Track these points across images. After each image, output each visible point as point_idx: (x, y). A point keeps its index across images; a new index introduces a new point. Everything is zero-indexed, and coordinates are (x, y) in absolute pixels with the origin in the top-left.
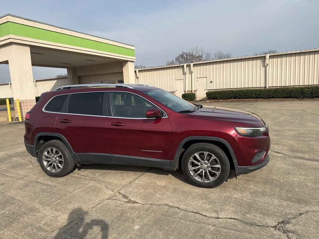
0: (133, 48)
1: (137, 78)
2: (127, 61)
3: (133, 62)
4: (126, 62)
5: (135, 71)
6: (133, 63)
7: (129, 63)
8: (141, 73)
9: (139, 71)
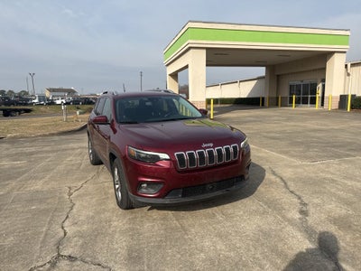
0: (348, 33)
1: (349, 75)
2: (334, 52)
3: (345, 52)
4: (331, 54)
5: (346, 66)
6: (344, 54)
7: (336, 54)
8: (355, 68)
9: (353, 65)
